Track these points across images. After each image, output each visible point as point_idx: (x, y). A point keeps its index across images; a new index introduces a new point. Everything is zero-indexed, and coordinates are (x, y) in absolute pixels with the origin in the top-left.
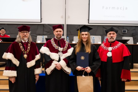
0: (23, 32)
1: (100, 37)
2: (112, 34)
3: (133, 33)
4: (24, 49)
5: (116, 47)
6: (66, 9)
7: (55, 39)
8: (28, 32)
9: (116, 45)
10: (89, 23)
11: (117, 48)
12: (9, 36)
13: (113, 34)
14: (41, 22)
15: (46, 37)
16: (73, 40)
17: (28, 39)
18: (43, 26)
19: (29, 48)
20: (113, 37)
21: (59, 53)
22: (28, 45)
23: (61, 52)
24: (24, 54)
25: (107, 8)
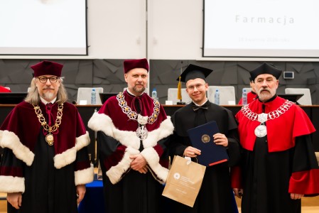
0: (42, 77)
1: (232, 89)
2: (265, 81)
3: (308, 80)
4: (47, 120)
5: (277, 113)
6: (147, 22)
7: (126, 94)
8: (55, 77)
9: (277, 107)
10: (203, 56)
11: (281, 116)
12: (9, 88)
13: (268, 80)
14: (87, 55)
15: (100, 90)
16: (166, 98)
17: (58, 95)
18: (93, 64)
19: (59, 118)
20: (268, 89)
21: (139, 130)
22: (57, 111)
23: (143, 127)
24: (48, 133)
25: (246, 20)
